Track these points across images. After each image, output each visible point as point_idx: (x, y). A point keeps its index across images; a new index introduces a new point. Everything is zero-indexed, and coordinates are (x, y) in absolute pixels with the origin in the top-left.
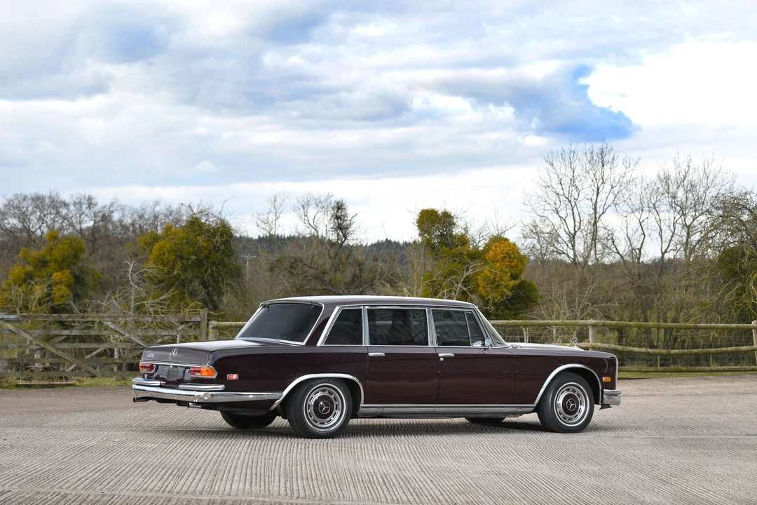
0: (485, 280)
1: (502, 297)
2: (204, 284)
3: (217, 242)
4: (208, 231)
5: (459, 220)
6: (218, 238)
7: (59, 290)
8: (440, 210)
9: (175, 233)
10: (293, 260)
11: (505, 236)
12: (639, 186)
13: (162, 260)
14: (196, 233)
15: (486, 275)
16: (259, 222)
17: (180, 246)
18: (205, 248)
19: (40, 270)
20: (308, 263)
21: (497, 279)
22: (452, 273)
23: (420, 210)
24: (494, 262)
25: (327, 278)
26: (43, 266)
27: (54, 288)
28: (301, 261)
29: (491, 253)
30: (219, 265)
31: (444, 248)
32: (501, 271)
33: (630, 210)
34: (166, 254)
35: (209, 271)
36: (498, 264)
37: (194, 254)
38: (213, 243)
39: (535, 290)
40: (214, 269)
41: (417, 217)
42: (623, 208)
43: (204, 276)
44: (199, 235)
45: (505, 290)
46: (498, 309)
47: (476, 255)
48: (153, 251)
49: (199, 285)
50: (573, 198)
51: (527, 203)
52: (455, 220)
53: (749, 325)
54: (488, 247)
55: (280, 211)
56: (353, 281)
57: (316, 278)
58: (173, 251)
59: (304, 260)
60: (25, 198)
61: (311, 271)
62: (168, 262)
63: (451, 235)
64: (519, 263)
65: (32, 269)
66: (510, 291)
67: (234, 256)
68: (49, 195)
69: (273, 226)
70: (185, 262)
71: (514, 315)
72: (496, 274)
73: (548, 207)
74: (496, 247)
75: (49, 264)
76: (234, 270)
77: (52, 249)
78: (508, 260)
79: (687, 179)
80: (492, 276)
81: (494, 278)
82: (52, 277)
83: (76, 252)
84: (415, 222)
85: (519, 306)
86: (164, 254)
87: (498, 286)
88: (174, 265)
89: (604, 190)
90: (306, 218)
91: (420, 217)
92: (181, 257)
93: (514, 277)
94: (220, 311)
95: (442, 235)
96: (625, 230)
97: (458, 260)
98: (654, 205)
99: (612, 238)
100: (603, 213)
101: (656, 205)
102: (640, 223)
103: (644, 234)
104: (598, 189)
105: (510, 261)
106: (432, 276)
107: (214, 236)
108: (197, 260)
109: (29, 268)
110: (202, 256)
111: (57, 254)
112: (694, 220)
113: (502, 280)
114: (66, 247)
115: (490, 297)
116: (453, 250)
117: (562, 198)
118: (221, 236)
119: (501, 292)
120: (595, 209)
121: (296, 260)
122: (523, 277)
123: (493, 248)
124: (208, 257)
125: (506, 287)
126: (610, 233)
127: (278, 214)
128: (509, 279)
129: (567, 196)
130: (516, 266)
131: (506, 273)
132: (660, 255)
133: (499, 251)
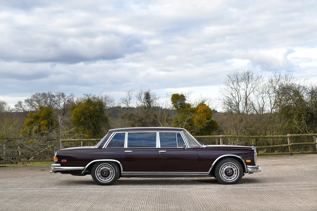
1: (203, 127)
2: (93, 124)
4: (94, 104)
6: (97, 107)
7: (43, 127)
8: (180, 94)
9: (81, 105)
11: (205, 103)
12: (262, 85)
13: (76, 115)
14: (89, 105)
15: (197, 119)
16: (123, 101)
17: (83, 110)
18: (93, 111)
19: (36, 120)
24: (200, 113)
25: (143, 121)
26: (37, 119)
27: (41, 127)
28: (133, 115)
29: (199, 110)
30: (98, 117)
31: (181, 108)
32: (203, 117)
33: (259, 94)
35: (94, 119)
36: (202, 114)
37: (89, 113)
38: (96, 109)
39: (217, 124)
40: (96, 118)
41: (171, 97)
43: (92, 121)
44: (91, 106)
46: (202, 131)
47: (194, 111)
48: (73, 112)
49: (91, 124)
50: (238, 89)
51: (221, 92)
52: (186, 98)
53: (286, 136)
54: (198, 107)
56: (153, 122)
57: (140, 121)
58: (80, 112)
59: (135, 115)
60: (39, 94)
61: (137, 119)
62: (79, 116)
63: (184, 103)
65: (33, 120)
67: (104, 113)
68: (48, 93)
69: (129, 103)
70: (85, 116)
71: (209, 133)
72: (201, 118)
73: (228, 93)
75: (39, 118)
76: (104, 118)
77: (41, 113)
78: (205, 112)
81: (200, 120)
82: (41, 123)
83: (49, 113)
84: (170, 99)
85: (210, 130)
86: (77, 113)
87: (202, 122)
88: (81, 117)
89: (249, 86)
90: (141, 99)
92: (84, 114)
93: (208, 119)
95: (181, 104)
96: (257, 101)
97: (186, 113)
99: (252, 104)
100: (249, 95)
102: (263, 98)
103: (264, 102)
104: (247, 86)
108: (90, 115)
109: (32, 120)
110: (92, 113)
111: (42, 114)
113: (203, 120)
114: (46, 111)
115: (198, 127)
116: (185, 109)
117: (234, 89)
118: (99, 106)
119: (203, 125)
120: (246, 93)
121: (131, 115)
122: (212, 119)
123: (200, 108)
124: (94, 114)
125: (205, 123)
126: (251, 102)
127: (130, 98)
128: (206, 120)
129: (236, 89)
130: (209, 115)
131: (205, 117)
132: (270, 110)
133: (202, 109)
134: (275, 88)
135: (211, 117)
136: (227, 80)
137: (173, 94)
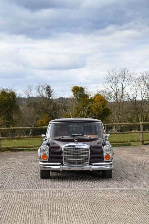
0: (94, 108)
1: (100, 113)
2: (7, 111)
4: (8, 95)
5: (86, 90)
6: (11, 97)
8: (79, 86)
11: (100, 94)
12: (135, 79)
15: (95, 106)
16: (25, 92)
18: (7, 100)
20: (39, 104)
22: (84, 106)
24: (97, 102)
25: (45, 108)
30: (11, 105)
31: (81, 98)
32: (99, 105)
33: (133, 86)
35: (8, 107)
37: (4, 102)
38: (9, 99)
39: (110, 110)
40: (10, 107)
41: (72, 89)
42: (131, 86)
43: (7, 109)
44: (5, 96)
47: (91, 100)
50: (116, 83)
52: (84, 89)
54: (95, 98)
56: (53, 109)
57: (42, 108)
59: (38, 103)
61: (40, 107)
63: (83, 94)
66: (102, 111)
67: (16, 103)
69: (30, 94)
71: (103, 118)
72: (98, 106)
73: (109, 86)
76: (16, 107)
78: (101, 101)
85: (105, 115)
90: (39, 91)
91: (74, 89)
94: (12, 120)
95: (80, 94)
96: (131, 92)
97: (86, 102)
98: (139, 84)
99: (128, 94)
100: (125, 87)
102: (136, 90)
103: (137, 93)
104: (123, 80)
106: (78, 107)
107: (10, 96)
108: (4, 104)
110: (6, 103)
113: (100, 108)
115: (96, 113)
116: (84, 99)
118: (12, 96)
119: (99, 111)
120: (122, 86)
121: (36, 103)
122: (106, 107)
123: (97, 98)
124: (8, 103)
127: (31, 90)
128: (102, 107)
129: (114, 82)
130: (104, 103)
131: (101, 105)
132: (141, 99)
133: (98, 99)
134: (145, 82)
136: (108, 76)
137: (74, 87)
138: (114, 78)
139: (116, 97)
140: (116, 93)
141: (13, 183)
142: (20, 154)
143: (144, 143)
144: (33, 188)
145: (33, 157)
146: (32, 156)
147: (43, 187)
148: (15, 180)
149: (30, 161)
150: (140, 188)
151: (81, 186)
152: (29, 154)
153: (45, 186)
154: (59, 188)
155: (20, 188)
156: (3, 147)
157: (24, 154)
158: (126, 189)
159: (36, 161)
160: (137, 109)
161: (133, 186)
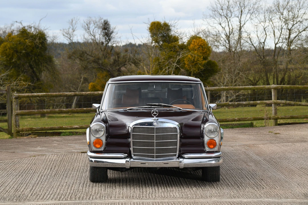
0: (189, 61)
1: (198, 70)
2: (31, 66)
3: (37, 43)
4: (32, 36)
5: (173, 28)
6: (37, 40)
8: (162, 22)
9: (13, 38)
10: (81, 52)
11: (199, 36)
12: (263, 9)
13: (5, 53)
14: (24, 38)
15: (189, 58)
16: (64, 33)
17: (16, 45)
18: (31, 46)
20: (90, 54)
21: (196, 60)
22: (170, 57)
23: (151, 22)
24: (193, 51)
25: (100, 62)
28: (86, 53)
29: (191, 45)
30: (38, 55)
32: (198, 55)
33: (258, 22)
34: (8, 50)
35: (33, 59)
36: (196, 52)
37: (25, 49)
38: (35, 43)
39: (216, 66)
40: (36, 58)
41: (149, 26)
42: (255, 21)
43: (30, 62)
44: (27, 39)
45: (200, 66)
47: (183, 47)
49: (28, 67)
50: (228, 17)
52: (171, 28)
54: (189, 42)
55: (75, 27)
56: (114, 63)
57: (94, 62)
58: (12, 48)
59: (87, 53)
61: (91, 58)
62: (9, 54)
63: (169, 36)
64: (207, 50)
66: (203, 66)
67: (47, 51)
69: (72, 35)
70: (19, 54)
71: (205, 80)
72: (195, 57)
73: (216, 22)
74: (194, 42)
76: (47, 58)
79: (289, 4)
80: (193, 59)
81: (194, 60)
84: (148, 29)
85: (207, 75)
86: (7, 50)
87: (196, 64)
88: (13, 56)
89: (245, 12)
90: (89, 31)
91: (151, 26)
92: (17, 52)
93: (205, 59)
94: (40, 81)
95: (164, 36)
96: (256, 33)
97: (173, 50)
98: (271, 19)
99: (249, 37)
100: (244, 24)
101: (272, 19)
102: (264, 29)
103: (266, 34)
104: (242, 11)
105: (202, 50)
106: (158, 59)
107: (35, 39)
108: (25, 52)
110: (29, 51)
112: (293, 26)
113: (199, 60)
115: (192, 70)
116: (170, 45)
117: (223, 17)
118: (39, 39)
119: (198, 67)
120: (240, 22)
121: (83, 53)
122: (209, 59)
123: (193, 43)
124: (32, 51)
125: (200, 64)
126: (248, 34)
127: (74, 29)
128: (202, 60)
129: (225, 16)
130: (206, 52)
131: (200, 56)
132: (274, 45)
133: (196, 44)
134: (282, 14)
135: (209, 55)
136: (215, 4)
138: (225, 7)
139: (227, 42)
140: (228, 34)
141: (40, 191)
142: (53, 141)
143: (278, 122)
144: (76, 199)
145: (77, 146)
146: (75, 143)
147: (94, 197)
148: (44, 186)
149: (72, 153)
150: (271, 200)
151: (163, 194)
152: (70, 140)
153: (99, 195)
154: (124, 198)
155: (52, 199)
156: (23, 129)
157: (61, 141)
158: (245, 200)
159: (82, 153)
160: (265, 64)
161: (258, 195)
